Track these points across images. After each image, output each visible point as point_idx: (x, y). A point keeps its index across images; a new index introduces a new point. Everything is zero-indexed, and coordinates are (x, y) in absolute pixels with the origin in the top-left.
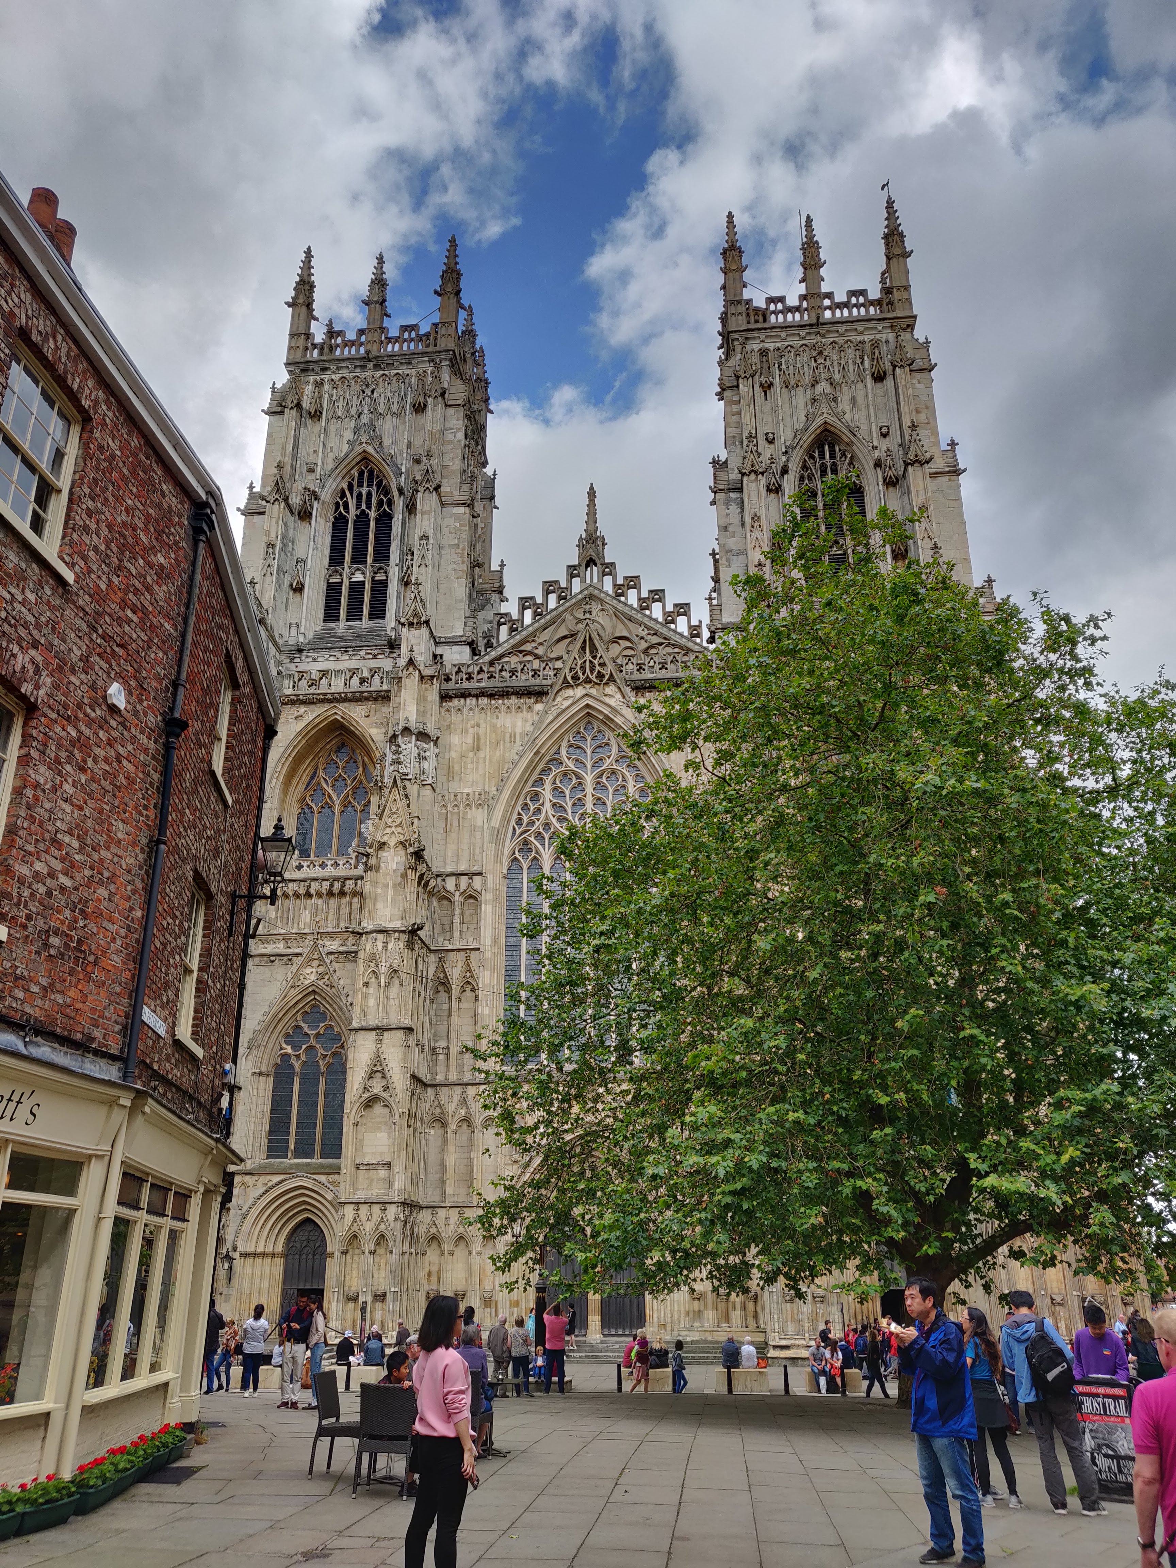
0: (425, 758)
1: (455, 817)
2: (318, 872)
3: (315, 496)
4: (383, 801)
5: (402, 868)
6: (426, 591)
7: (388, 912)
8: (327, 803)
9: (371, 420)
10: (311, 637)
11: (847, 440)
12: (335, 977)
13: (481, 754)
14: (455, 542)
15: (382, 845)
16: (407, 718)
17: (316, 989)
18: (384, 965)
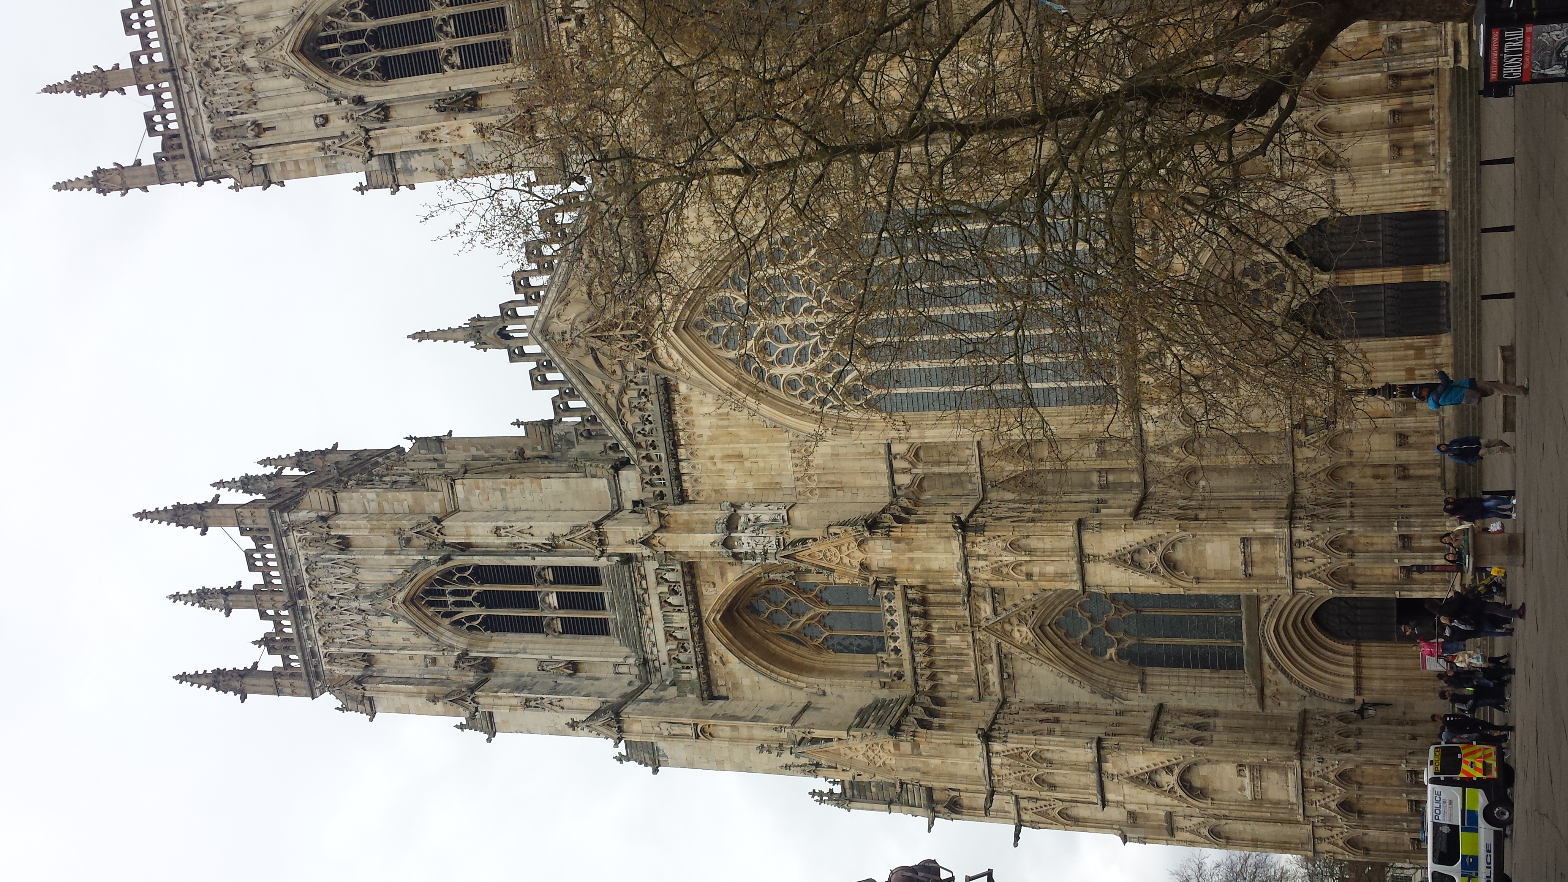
0: (757, 519)
1: (824, 478)
2: (900, 630)
3: (463, 656)
4: (813, 569)
5: (889, 543)
6: (560, 528)
7: (942, 556)
8: (819, 621)
9: (366, 597)
10: (628, 650)
11: (310, 23)
12: (1023, 605)
13: (746, 452)
14: (498, 493)
15: (864, 567)
16: (712, 544)
17: (1038, 624)
18: (1004, 558)
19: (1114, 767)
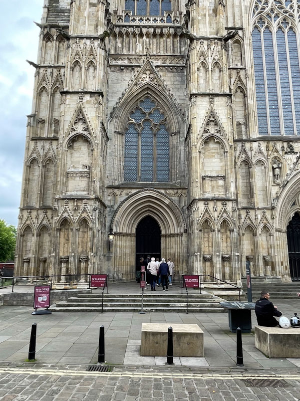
2: (145, 23)
7: (207, 29)
12: (161, 80)
17: (150, 87)
18: (210, 58)
19: (87, 101)
